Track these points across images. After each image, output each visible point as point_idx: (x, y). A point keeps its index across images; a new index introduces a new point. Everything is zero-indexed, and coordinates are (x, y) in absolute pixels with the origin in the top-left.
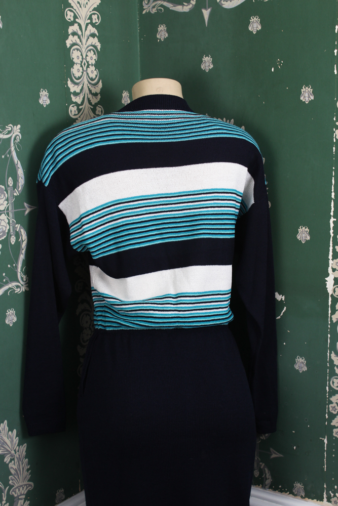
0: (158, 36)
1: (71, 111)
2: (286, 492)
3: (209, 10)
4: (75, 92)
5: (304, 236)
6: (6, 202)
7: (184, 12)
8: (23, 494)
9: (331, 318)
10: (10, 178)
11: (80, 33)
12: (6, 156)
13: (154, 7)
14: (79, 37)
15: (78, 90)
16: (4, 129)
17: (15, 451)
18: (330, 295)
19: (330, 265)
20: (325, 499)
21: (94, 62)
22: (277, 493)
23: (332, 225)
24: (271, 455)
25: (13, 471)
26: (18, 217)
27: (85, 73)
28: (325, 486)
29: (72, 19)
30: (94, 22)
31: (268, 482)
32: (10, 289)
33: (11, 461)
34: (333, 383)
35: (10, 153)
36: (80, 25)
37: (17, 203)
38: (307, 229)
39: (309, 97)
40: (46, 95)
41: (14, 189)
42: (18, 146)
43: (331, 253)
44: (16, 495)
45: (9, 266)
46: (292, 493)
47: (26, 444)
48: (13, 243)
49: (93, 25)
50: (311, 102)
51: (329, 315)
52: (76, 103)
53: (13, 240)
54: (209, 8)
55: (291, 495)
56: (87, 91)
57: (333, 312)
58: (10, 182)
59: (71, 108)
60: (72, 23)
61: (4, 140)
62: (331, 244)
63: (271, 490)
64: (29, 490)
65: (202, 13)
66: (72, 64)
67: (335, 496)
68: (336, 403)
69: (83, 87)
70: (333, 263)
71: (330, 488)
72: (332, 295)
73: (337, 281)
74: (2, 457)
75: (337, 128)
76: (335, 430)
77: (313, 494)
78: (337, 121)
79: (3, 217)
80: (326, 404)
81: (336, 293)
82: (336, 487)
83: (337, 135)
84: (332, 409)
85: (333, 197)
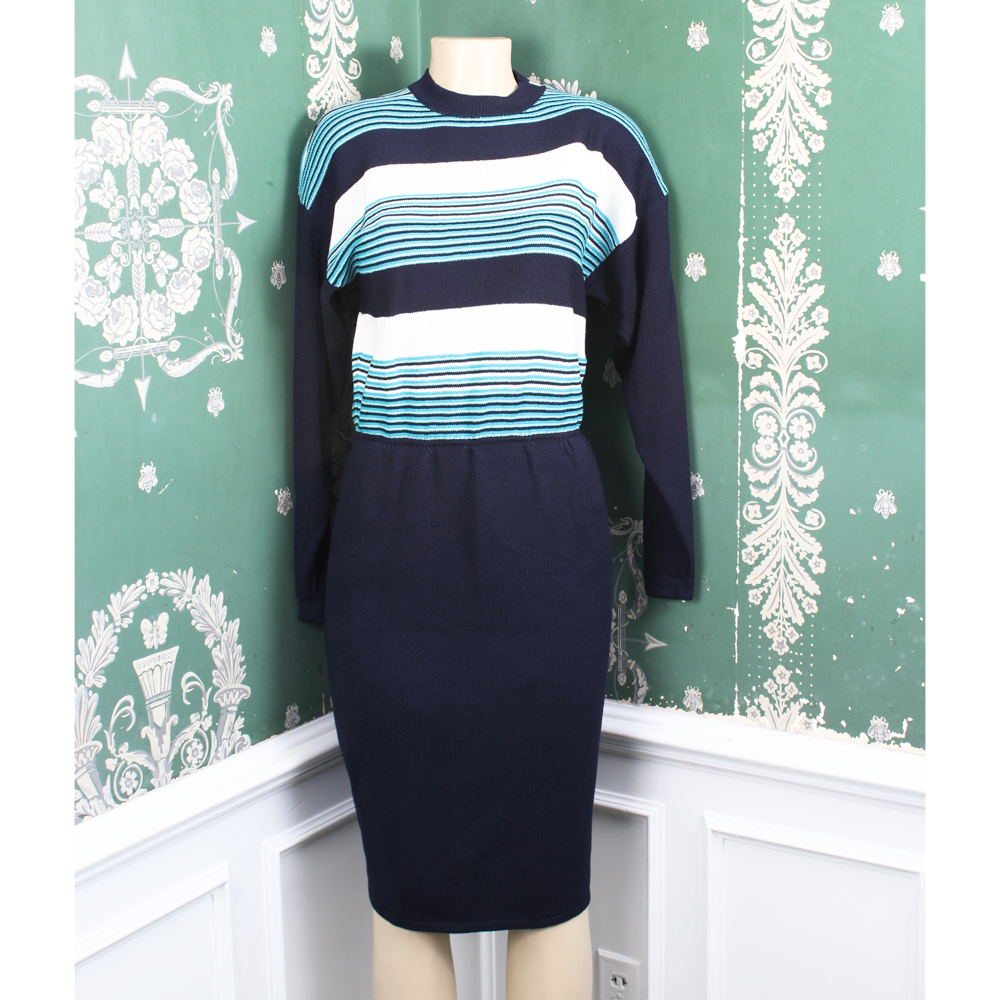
1: (310, 66)
2: (672, 706)
4: (316, 34)
5: (696, 269)
6: (210, 209)
8: (234, 705)
9: (743, 404)
10: (216, 170)
12: (209, 134)
15: (321, 33)
16: (206, 88)
17: (221, 628)
18: (740, 365)
19: (740, 315)
20: (737, 711)
22: (657, 710)
23: (741, 249)
24: (647, 644)
25: (218, 663)
26: (230, 236)
27: (330, 5)
28: (736, 689)
31: (642, 692)
32: (214, 353)
33: (215, 645)
34: (747, 512)
35: (215, 128)
37: (228, 211)
38: (702, 258)
39: (701, 40)
40: (271, 37)
41: (221, 189)
42: (227, 118)
43: (740, 296)
44: (223, 705)
45: (213, 315)
46: (681, 706)
47: (238, 620)
48: (219, 278)
50: (704, 48)
51: (740, 399)
52: (317, 53)
53: (219, 273)
55: (680, 710)
56: (335, 35)
57: (746, 394)
58: (216, 176)
59: (309, 60)
61: (207, 106)
62: (741, 281)
63: (646, 705)
64: (243, 701)
67: (752, 703)
68: (753, 546)
69: (328, 27)
70: (745, 312)
71: (744, 691)
72: (744, 366)
73: (751, 342)
74: (202, 636)
75: (748, 89)
76: (751, 593)
77: (717, 704)
78: (747, 78)
79: (205, 233)
80: (736, 549)
81: (751, 362)
82: (754, 688)
83: (750, 100)
84: (747, 556)
85: (742, 202)
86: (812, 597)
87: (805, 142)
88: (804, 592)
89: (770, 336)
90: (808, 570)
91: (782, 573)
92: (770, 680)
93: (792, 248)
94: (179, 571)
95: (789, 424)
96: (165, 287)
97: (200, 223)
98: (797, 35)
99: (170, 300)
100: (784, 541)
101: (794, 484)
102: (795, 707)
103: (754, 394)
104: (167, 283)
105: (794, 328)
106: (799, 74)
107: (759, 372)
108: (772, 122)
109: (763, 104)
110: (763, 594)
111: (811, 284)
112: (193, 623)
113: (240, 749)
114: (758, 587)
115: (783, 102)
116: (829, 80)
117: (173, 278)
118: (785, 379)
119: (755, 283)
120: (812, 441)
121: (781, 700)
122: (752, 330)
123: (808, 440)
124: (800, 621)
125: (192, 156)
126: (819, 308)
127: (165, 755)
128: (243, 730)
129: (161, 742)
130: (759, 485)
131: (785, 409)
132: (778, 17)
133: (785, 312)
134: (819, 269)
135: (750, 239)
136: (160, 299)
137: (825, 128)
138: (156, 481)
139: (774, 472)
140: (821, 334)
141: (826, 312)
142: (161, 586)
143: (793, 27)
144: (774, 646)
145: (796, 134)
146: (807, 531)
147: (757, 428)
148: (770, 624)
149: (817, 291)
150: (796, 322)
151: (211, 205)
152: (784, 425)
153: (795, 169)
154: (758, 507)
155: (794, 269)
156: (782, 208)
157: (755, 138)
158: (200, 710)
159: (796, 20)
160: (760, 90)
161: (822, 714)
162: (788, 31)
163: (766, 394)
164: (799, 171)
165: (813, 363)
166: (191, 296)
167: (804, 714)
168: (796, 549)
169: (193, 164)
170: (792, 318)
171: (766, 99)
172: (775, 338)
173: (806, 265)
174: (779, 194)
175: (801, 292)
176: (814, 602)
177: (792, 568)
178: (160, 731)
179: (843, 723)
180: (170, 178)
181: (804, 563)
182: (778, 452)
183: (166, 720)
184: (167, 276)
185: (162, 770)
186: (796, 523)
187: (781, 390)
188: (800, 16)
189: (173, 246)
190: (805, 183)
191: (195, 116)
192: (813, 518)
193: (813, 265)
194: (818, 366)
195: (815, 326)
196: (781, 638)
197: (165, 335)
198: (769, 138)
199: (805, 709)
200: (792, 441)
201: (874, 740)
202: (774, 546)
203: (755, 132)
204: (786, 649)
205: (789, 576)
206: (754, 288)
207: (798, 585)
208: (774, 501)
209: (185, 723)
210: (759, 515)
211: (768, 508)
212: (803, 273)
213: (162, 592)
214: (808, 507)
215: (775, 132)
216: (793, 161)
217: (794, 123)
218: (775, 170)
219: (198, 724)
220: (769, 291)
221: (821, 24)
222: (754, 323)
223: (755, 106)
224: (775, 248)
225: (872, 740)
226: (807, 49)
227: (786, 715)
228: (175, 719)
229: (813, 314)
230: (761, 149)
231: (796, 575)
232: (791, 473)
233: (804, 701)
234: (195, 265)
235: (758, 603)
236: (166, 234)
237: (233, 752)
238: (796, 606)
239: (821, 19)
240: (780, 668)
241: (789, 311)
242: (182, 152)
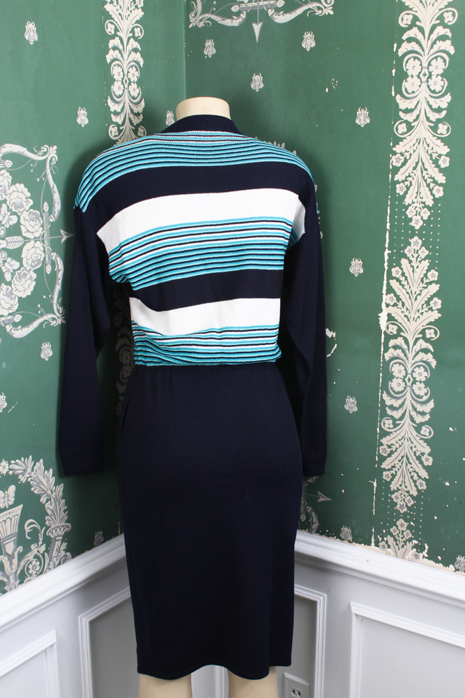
0: (205, 53)
1: (111, 132)
2: (333, 536)
3: (260, 24)
4: (115, 111)
5: (357, 269)
6: (42, 229)
7: (234, 27)
8: (60, 536)
9: (384, 356)
10: (46, 203)
11: (121, 47)
12: (41, 180)
13: (201, 21)
14: (120, 52)
15: (119, 110)
16: (39, 149)
17: (51, 490)
18: (383, 331)
19: (384, 300)
20: (373, 544)
21: (136, 80)
22: (324, 538)
23: (386, 258)
24: (319, 498)
25: (49, 512)
26: (54, 245)
27: (126, 90)
28: (373, 530)
29: (113, 32)
30: (136, 35)
31: (315, 526)
32: (45, 321)
33: (47, 501)
34: (384, 424)
35: (45, 175)
36: (121, 39)
37: (53, 230)
38: (360, 262)
39: (365, 120)
40: (84, 114)
41: (50, 215)
42: (54, 169)
43: (385, 288)
44: (52, 537)
45: (44, 297)
46: (339, 537)
47: (62, 484)
48: (49, 273)
49: (136, 39)
50: (366, 125)
51: (382, 353)
52: (116, 123)
53: (48, 269)
54: (260, 22)
55: (338, 540)
56: (129, 111)
57: (386, 350)
58: (46, 207)
59: (111, 128)
60: (113, 37)
61: (39, 161)
62: (385, 278)
63: (317, 534)
64: (66, 532)
65: (253, 28)
66: (113, 81)
67: (383, 540)
68: (387, 445)
69: (124, 106)
70: (387, 298)
71: (378, 532)
72: (385, 332)
73: (390, 318)
74: (39, 496)
75: (395, 153)
76: (385, 473)
77: (361, 538)
78: (394, 146)
79: (39, 244)
80: (376, 446)
81: (390, 330)
82: (384, 531)
83: (395, 161)
84: (383, 451)
85: (388, 227)
86: (423, 479)
87: (431, 191)
88: (418, 476)
89: (402, 315)
90: (421, 463)
91: (404, 463)
92: (394, 527)
93: (419, 259)
94: (23, 459)
95: (413, 371)
96: (11, 281)
97: (35, 238)
98: (428, 119)
99: (14, 289)
100: (406, 444)
101: (415, 409)
102: (409, 545)
103: (391, 350)
104: (12, 278)
105: (418, 311)
106: (428, 145)
107: (395, 337)
108: (409, 176)
109: (404, 164)
110: (392, 475)
111: (431, 283)
112: (32, 489)
113: (64, 561)
114: (389, 470)
115: (417, 163)
116: (448, 150)
117: (17, 274)
118: (411, 343)
119: (395, 280)
120: (427, 383)
121: (401, 540)
122: (392, 310)
123: (424, 382)
124: (415, 493)
125: (29, 195)
126: (435, 299)
127: (14, 571)
128: (66, 551)
129: (11, 564)
130: (392, 408)
131: (411, 361)
132: (416, 106)
133: (413, 300)
134: (437, 274)
135: (392, 251)
136: (7, 289)
137: (444, 182)
138: (6, 404)
139: (402, 400)
140: (436, 315)
141: (440, 302)
142: (10, 469)
143: (426, 114)
144: (398, 506)
145: (425, 185)
146: (421, 439)
147: (393, 372)
148: (396, 494)
149: (434, 288)
150: (420, 307)
151: (42, 226)
152: (409, 372)
153: (423, 208)
154: (391, 421)
155: (419, 273)
156: (413, 233)
157: (398, 186)
158: (37, 541)
159: (428, 109)
160: (402, 154)
161: (426, 551)
162: (422, 117)
163: (399, 351)
164: (426, 209)
165: (430, 334)
166: (29, 286)
167: (415, 550)
168: (414, 449)
169: (30, 200)
170: (417, 304)
171: (406, 160)
172: (406, 316)
173: (428, 270)
174: (412, 224)
175: (424, 288)
176: (424, 483)
177: (411, 460)
178: (11, 557)
179: (439, 558)
180: (14, 210)
181: (419, 458)
182: (405, 388)
183: (15, 550)
184: (12, 274)
185: (12, 581)
186: (415, 433)
187: (409, 349)
188: (430, 107)
189: (16, 254)
190: (429, 217)
191: (31, 168)
192: (426, 431)
193: (433, 271)
194: (433, 336)
195: (432, 310)
196: (402, 503)
197: (11, 311)
198: (407, 186)
199: (415, 546)
200: (415, 382)
201: (458, 570)
202: (400, 446)
203: (398, 182)
204: (405, 509)
205: (409, 466)
206: (394, 283)
207: (415, 472)
208: (402, 418)
209: (27, 550)
210: (392, 426)
211: (397, 422)
212: (426, 275)
213: (11, 473)
214: (422, 424)
215: (411, 182)
216: (422, 203)
217: (424, 177)
218: (410, 208)
219: (36, 550)
220: (403, 286)
221: (444, 113)
222: (393, 306)
223: (399, 165)
224: (408, 258)
225: (457, 570)
226: (434, 129)
227: (404, 549)
228: (20, 549)
229: (431, 303)
230: (402, 193)
231: (413, 465)
232: (413, 402)
233: (415, 542)
234: (31, 266)
235: (389, 480)
236: (11, 247)
237: (60, 564)
238: (413, 484)
239: (445, 109)
240: (401, 521)
241: (416, 299)
242: (22, 192)
